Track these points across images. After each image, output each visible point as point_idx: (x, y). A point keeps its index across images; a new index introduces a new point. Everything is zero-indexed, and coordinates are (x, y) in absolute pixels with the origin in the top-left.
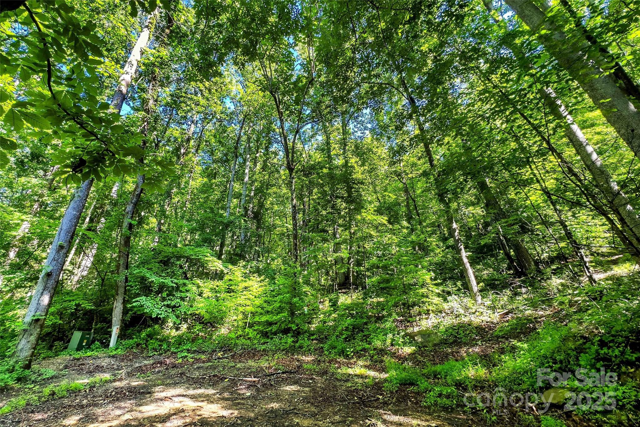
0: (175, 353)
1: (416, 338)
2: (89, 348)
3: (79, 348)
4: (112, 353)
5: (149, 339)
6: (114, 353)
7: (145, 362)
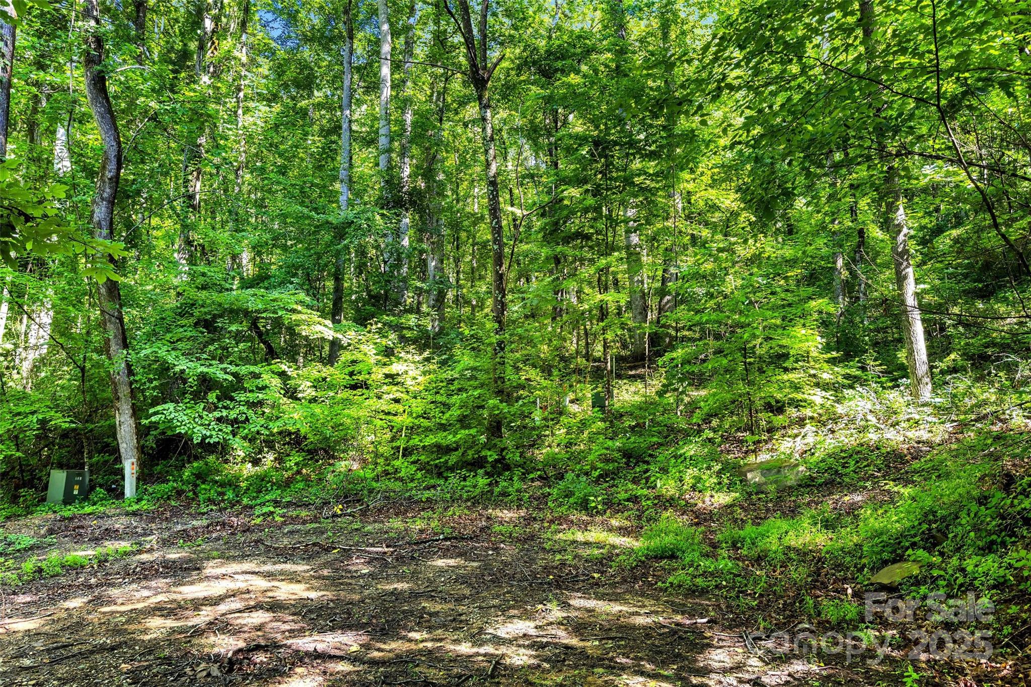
0: (251, 507)
1: (749, 476)
2: (86, 498)
3: (68, 499)
4: (131, 508)
5: (198, 482)
6: (135, 507)
7: (194, 523)
